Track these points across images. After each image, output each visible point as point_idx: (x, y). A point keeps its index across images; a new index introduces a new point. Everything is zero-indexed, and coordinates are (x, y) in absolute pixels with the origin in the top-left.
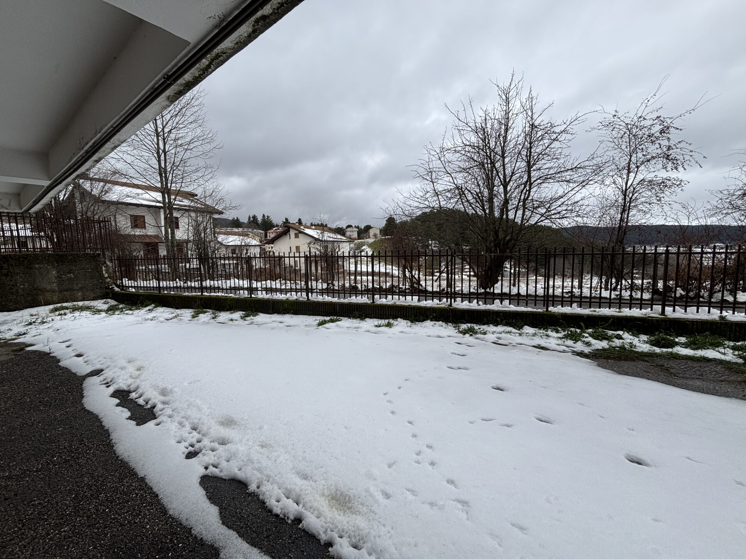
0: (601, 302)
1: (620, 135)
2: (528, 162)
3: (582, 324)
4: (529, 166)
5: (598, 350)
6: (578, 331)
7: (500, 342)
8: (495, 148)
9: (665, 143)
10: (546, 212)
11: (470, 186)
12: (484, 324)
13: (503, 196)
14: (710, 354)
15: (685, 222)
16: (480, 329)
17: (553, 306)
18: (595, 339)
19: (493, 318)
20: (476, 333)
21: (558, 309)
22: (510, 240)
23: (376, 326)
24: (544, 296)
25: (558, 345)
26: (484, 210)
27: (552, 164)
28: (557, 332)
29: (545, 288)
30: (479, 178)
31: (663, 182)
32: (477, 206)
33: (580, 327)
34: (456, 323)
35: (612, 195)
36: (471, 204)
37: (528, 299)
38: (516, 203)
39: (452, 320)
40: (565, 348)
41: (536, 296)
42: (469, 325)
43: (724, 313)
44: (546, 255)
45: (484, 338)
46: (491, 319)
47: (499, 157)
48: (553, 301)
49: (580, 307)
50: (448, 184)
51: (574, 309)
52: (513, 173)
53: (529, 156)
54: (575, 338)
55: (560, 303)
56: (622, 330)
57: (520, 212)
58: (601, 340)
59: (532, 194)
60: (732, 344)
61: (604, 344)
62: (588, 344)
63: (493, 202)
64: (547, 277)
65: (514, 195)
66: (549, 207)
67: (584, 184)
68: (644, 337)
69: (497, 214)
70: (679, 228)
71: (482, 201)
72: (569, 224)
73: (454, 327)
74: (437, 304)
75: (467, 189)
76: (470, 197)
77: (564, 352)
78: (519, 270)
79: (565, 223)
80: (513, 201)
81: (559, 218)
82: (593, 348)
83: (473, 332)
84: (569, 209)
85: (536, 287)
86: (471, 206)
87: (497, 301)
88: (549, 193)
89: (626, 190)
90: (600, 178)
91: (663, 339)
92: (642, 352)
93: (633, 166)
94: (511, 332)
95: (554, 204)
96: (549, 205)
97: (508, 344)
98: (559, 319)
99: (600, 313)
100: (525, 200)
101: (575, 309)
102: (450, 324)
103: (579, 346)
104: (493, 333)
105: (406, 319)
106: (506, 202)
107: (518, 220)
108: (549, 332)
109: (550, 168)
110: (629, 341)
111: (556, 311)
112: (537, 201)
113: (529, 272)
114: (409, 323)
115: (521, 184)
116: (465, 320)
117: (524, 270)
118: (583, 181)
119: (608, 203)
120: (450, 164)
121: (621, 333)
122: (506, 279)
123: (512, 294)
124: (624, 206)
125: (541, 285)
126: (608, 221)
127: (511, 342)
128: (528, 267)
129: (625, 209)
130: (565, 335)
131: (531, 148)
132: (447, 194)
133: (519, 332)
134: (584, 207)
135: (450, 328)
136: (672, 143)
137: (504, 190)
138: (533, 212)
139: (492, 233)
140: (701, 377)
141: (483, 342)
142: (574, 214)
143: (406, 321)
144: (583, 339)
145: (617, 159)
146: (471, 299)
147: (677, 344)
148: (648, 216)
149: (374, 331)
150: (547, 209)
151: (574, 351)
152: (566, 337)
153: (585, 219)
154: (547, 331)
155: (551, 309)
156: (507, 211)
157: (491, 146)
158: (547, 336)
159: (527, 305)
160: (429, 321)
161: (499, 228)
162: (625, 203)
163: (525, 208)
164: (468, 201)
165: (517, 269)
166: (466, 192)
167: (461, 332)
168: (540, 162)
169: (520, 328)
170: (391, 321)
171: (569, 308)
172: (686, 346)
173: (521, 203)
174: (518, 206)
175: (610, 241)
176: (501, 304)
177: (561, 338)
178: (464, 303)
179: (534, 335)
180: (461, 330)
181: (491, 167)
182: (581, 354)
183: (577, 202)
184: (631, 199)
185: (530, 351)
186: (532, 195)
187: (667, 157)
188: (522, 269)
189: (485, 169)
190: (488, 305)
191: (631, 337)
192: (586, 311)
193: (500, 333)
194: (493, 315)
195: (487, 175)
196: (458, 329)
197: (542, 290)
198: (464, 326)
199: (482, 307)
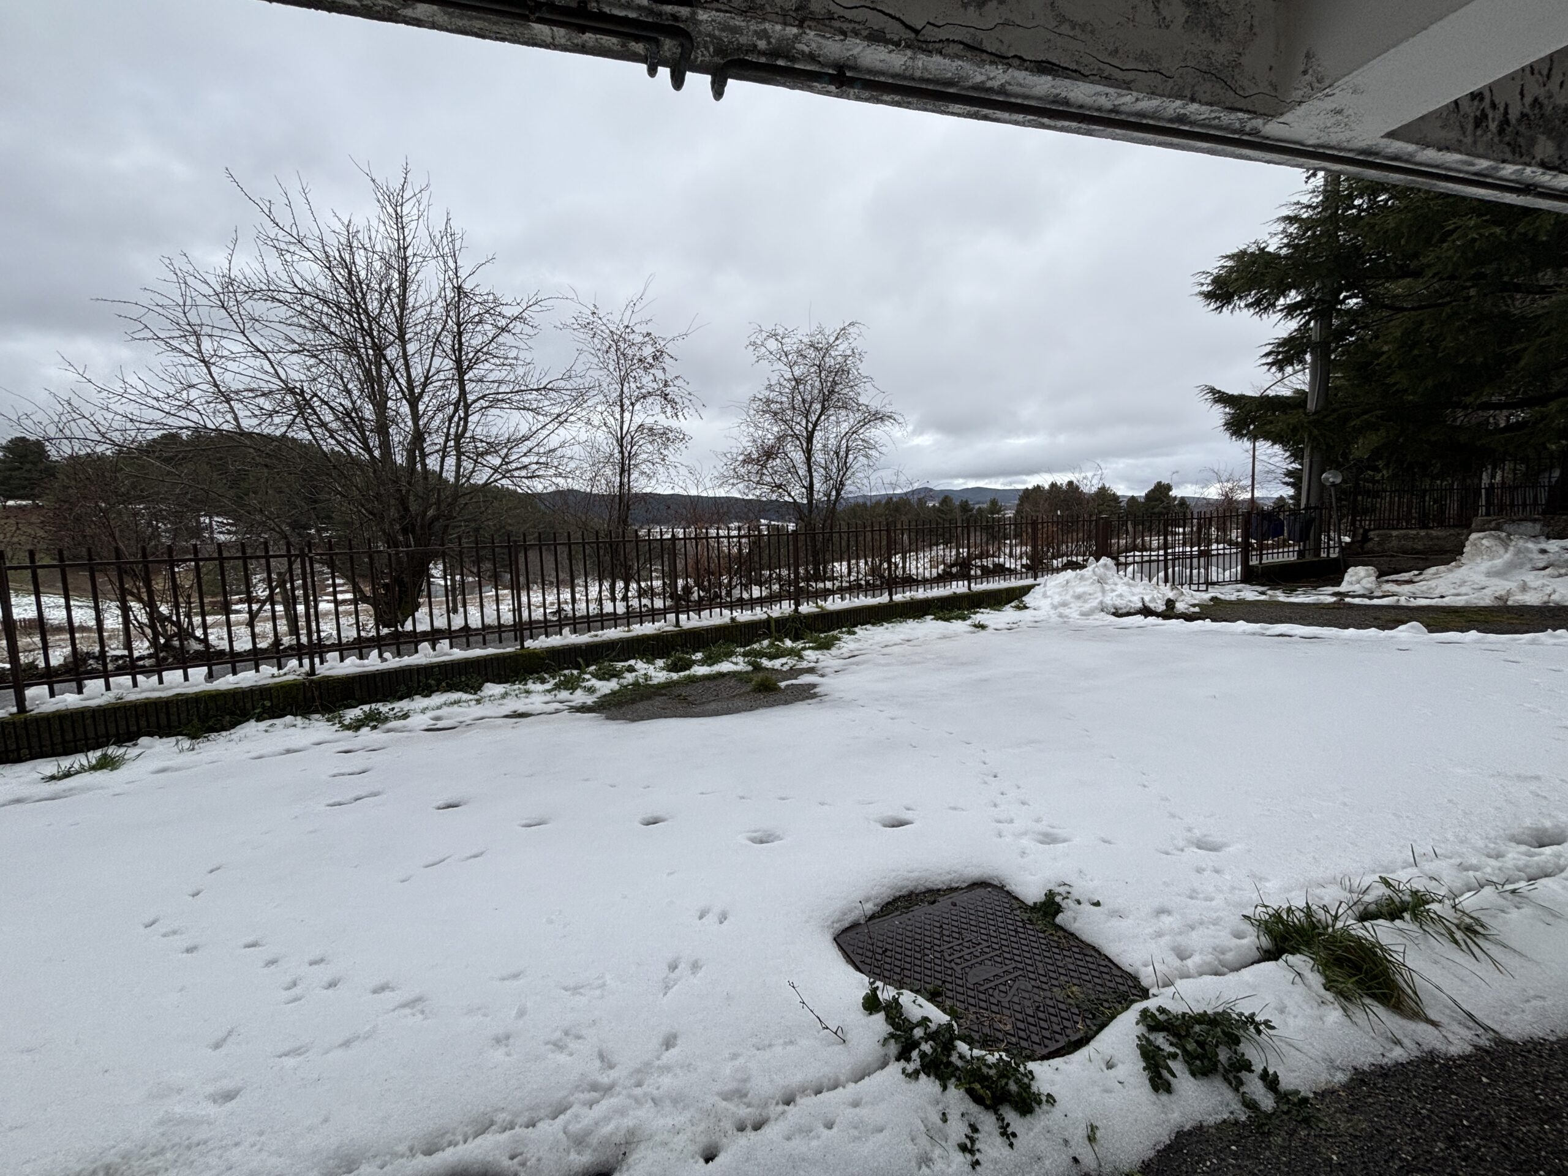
0: (604, 620)
1: (604, 348)
2: (458, 362)
3: (580, 660)
4: (461, 370)
5: (605, 696)
6: (575, 672)
7: (440, 725)
8: (380, 314)
9: (660, 374)
10: (501, 465)
11: (325, 391)
12: (401, 699)
13: (410, 423)
14: (725, 667)
15: (693, 492)
16: (393, 709)
17: (531, 638)
18: (600, 680)
19: (419, 682)
20: (386, 719)
21: (542, 642)
22: (436, 518)
23: (53, 778)
24: (515, 625)
25: (547, 703)
26: (369, 451)
27: (504, 373)
28: (543, 681)
29: (514, 610)
30: (347, 375)
31: (664, 433)
32: (350, 440)
33: (577, 667)
34: (331, 711)
35: (604, 445)
36: (332, 432)
37: (486, 634)
38: (441, 441)
39: (321, 704)
40: (557, 705)
41: (500, 626)
42: (366, 708)
43: (735, 614)
44: (509, 547)
45: (404, 727)
46: (416, 685)
47: (391, 338)
48: (531, 630)
49: (575, 632)
50: (259, 375)
51: (566, 637)
52: (427, 378)
53: (458, 349)
54: (570, 685)
55: (543, 630)
56: (634, 658)
57: (450, 461)
58: (608, 680)
59: (471, 426)
60: (742, 650)
61: (613, 685)
62: (591, 690)
63: (388, 433)
64: (516, 588)
65: (435, 424)
66: (507, 455)
67: (562, 419)
68: (660, 663)
69: (400, 459)
70: (688, 500)
71: (361, 429)
72: (545, 488)
73: (328, 720)
74: (273, 676)
75: (316, 395)
76: (328, 417)
77: (557, 711)
78: (463, 581)
79: (538, 486)
80: (434, 436)
81: (527, 478)
82: (598, 694)
83: (376, 720)
84: (541, 461)
85: (498, 610)
86: (332, 437)
87: (425, 646)
88: (505, 429)
89: (622, 438)
90: (584, 413)
91: (680, 659)
92: (659, 684)
93: (627, 402)
94: (459, 702)
95: (515, 450)
96: (505, 450)
97: (456, 724)
98: (544, 659)
99: (604, 638)
100: (459, 437)
101: (568, 638)
102: (317, 716)
103: (580, 697)
104: (424, 711)
105: (168, 735)
106: (419, 437)
107: (449, 475)
108: (531, 686)
109: (500, 382)
110: (643, 672)
111: (538, 646)
112: (482, 441)
113: (483, 582)
114: (186, 743)
115: (449, 404)
116: (353, 698)
117: (470, 579)
118: (559, 415)
119: (600, 457)
120: (257, 325)
121: (632, 662)
122: (439, 599)
123: (453, 628)
124: (623, 464)
125: (506, 607)
126: (604, 487)
127: (462, 719)
128: (479, 571)
129: (624, 470)
130: (556, 684)
131: (460, 334)
132: (261, 401)
133: (476, 697)
134: (566, 460)
135: (318, 724)
136: (669, 377)
137: (411, 411)
138: (476, 461)
139: (392, 502)
140: (717, 698)
141: (405, 734)
142: (552, 471)
143: (173, 740)
144: (583, 684)
145: (605, 385)
146: (364, 651)
147: (694, 662)
148: (653, 481)
149: (46, 795)
150: (503, 459)
151: (571, 707)
152: (558, 687)
153: (569, 480)
154: (526, 684)
155: (529, 643)
156: (424, 456)
157: (370, 307)
158: (528, 692)
159: (485, 644)
160: (252, 723)
161: (408, 491)
162: (623, 458)
163: (459, 454)
164: (323, 425)
165: (458, 577)
166: (316, 403)
167: (348, 728)
168: (481, 366)
169: (476, 688)
170: (112, 751)
171: (558, 637)
172: (703, 662)
173: (452, 443)
174: (445, 447)
175: (610, 519)
176: (434, 649)
177: (549, 691)
178: (348, 661)
179: (504, 696)
180: (346, 722)
181: (375, 355)
182: (583, 709)
183: (554, 450)
184: (630, 453)
185: (500, 726)
186: (472, 428)
187: (665, 396)
188: (468, 576)
189: (359, 356)
190: (406, 657)
191: (646, 666)
192: (584, 639)
193: (439, 708)
194: (418, 675)
195: (367, 372)
196: (340, 722)
197: (511, 614)
198: (353, 714)
199: (393, 662)
